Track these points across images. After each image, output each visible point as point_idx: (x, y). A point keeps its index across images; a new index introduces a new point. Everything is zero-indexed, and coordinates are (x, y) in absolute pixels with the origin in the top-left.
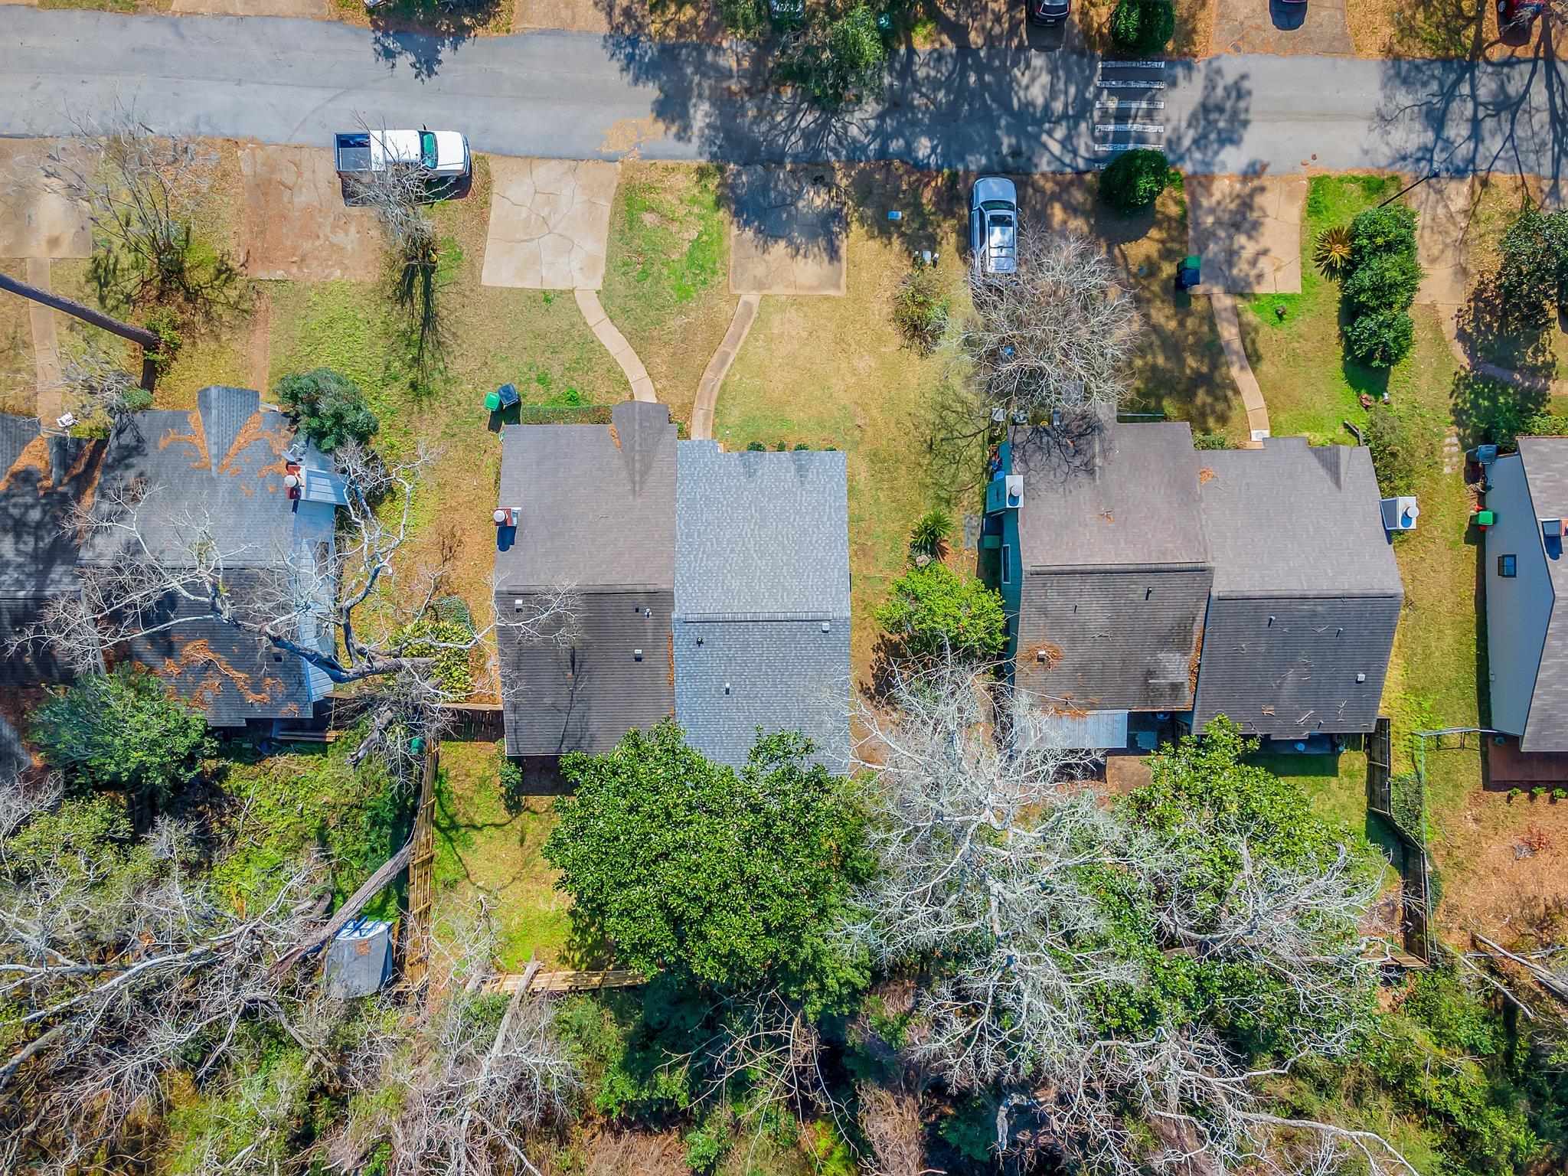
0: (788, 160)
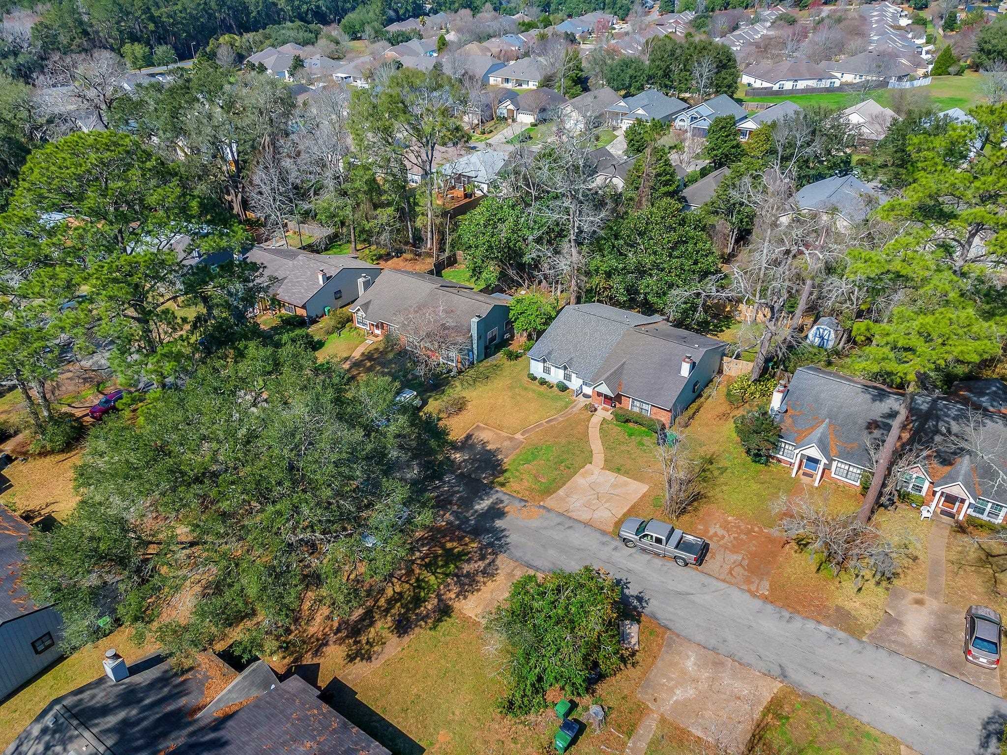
0: (457, 473)
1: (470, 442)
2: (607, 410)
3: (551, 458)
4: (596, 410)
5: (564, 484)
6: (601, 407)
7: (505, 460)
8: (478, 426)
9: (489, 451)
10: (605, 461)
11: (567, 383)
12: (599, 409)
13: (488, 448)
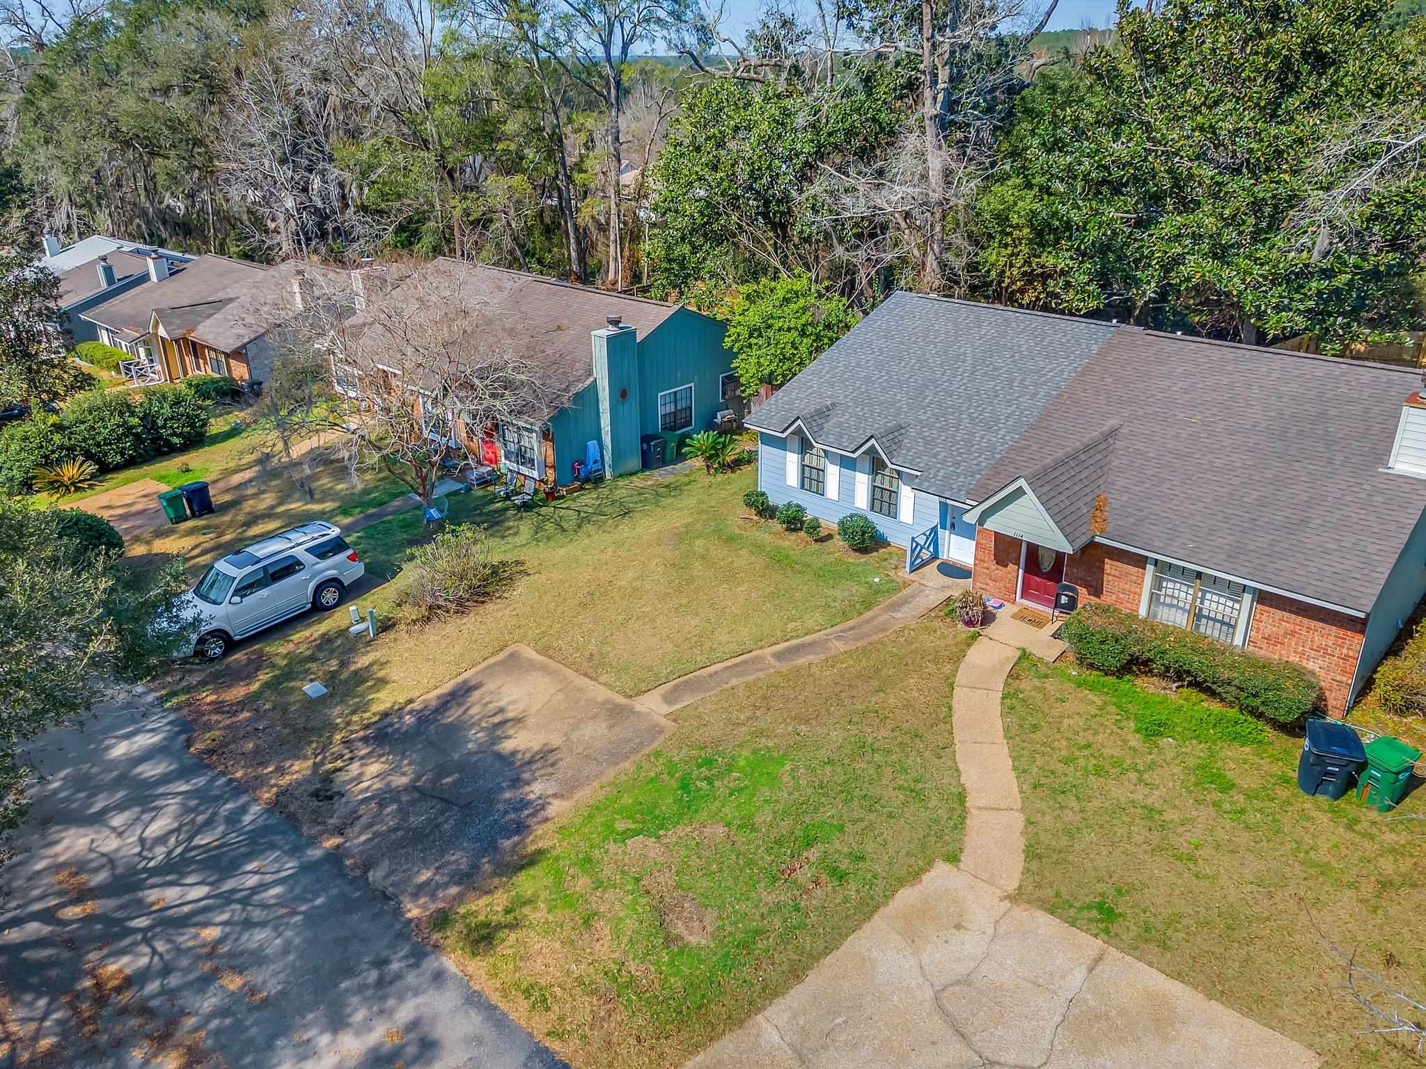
0: (315, 853)
1: (452, 716)
2: (1038, 623)
3: (764, 816)
4: (987, 618)
5: (796, 974)
6: (1008, 610)
7: (556, 808)
8: (513, 656)
9: (506, 760)
10: (1033, 853)
11: (881, 523)
12: (1005, 614)
13: (507, 746)
